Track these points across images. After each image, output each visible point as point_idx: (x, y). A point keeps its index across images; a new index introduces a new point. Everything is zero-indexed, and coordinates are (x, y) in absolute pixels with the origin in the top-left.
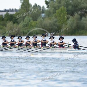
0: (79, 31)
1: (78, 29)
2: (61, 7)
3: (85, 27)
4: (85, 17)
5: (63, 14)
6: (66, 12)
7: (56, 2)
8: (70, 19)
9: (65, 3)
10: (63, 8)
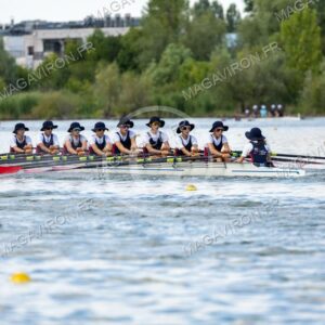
5: (308, 34)
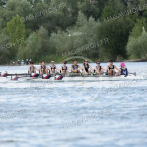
0: (47, 56)
1: (45, 53)
2: (15, 16)
3: (56, 49)
4: (57, 33)
6: (24, 25)
7: (5, 8)
8: (31, 37)
9: (22, 10)
10: (18, 18)
